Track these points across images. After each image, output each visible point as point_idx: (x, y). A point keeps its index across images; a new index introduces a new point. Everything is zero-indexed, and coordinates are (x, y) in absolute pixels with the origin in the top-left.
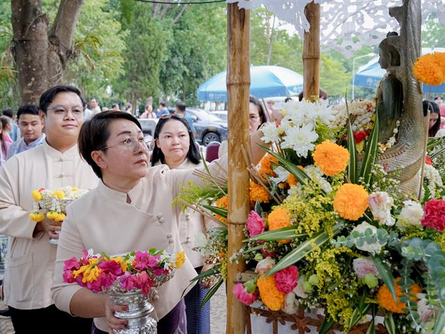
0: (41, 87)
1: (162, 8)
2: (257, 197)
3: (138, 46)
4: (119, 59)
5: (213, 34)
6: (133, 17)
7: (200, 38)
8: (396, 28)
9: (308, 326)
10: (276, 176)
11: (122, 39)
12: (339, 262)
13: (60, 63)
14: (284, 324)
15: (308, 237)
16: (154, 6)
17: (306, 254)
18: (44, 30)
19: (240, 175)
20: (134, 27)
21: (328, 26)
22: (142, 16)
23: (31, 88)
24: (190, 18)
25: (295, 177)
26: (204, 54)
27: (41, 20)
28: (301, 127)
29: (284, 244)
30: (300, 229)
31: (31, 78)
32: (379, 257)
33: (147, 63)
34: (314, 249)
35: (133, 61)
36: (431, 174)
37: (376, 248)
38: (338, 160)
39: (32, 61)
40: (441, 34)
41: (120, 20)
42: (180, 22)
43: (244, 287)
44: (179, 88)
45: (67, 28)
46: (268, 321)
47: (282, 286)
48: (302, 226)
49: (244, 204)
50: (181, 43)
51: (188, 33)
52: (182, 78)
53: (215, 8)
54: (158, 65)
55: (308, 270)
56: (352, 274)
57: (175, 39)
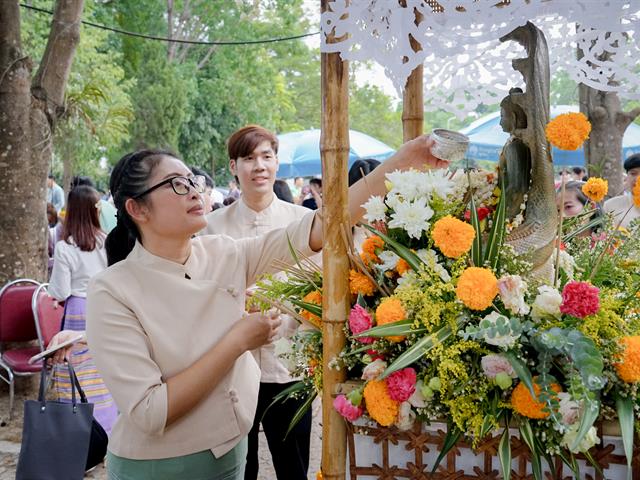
0: (20, 159)
1: (181, 48)
2: (359, 288)
3: (148, 100)
4: (121, 119)
5: (254, 84)
6: (139, 61)
7: (236, 91)
8: (519, 83)
9: (427, 445)
10: (381, 262)
11: (125, 91)
12: (465, 361)
13: (47, 125)
14: (396, 443)
15: (427, 332)
16: (169, 46)
17: (426, 352)
18: (25, 79)
19: (338, 261)
20: (142, 74)
21: (434, 79)
22: (154, 59)
23: (6, 160)
24: (221, 62)
25: (408, 262)
26: (242, 112)
27: (22, 64)
28: (412, 202)
29: (397, 343)
30: (417, 323)
31: (6, 146)
32: (512, 351)
33: (161, 125)
34: (435, 345)
35: (140, 122)
36: (565, 261)
37: (508, 341)
38: (463, 238)
39: (8, 121)
40: (564, 87)
41: (123, 65)
42: (206, 68)
43: (347, 399)
44: (205, 160)
45: (58, 76)
46: (377, 441)
47: (396, 393)
48: (419, 320)
49: (344, 297)
50: (208, 97)
51: (218, 83)
52: (211, 146)
53: (257, 49)
54: (177, 127)
55: (426, 373)
56: (481, 375)
57: (199, 91)
